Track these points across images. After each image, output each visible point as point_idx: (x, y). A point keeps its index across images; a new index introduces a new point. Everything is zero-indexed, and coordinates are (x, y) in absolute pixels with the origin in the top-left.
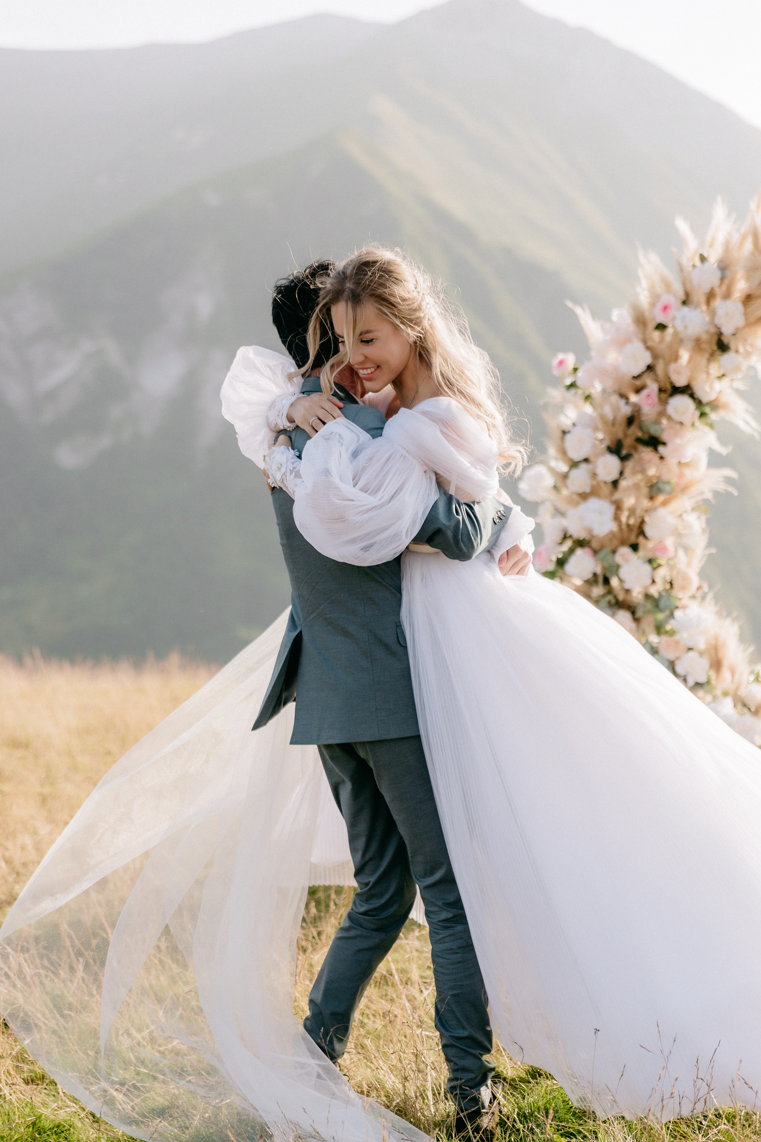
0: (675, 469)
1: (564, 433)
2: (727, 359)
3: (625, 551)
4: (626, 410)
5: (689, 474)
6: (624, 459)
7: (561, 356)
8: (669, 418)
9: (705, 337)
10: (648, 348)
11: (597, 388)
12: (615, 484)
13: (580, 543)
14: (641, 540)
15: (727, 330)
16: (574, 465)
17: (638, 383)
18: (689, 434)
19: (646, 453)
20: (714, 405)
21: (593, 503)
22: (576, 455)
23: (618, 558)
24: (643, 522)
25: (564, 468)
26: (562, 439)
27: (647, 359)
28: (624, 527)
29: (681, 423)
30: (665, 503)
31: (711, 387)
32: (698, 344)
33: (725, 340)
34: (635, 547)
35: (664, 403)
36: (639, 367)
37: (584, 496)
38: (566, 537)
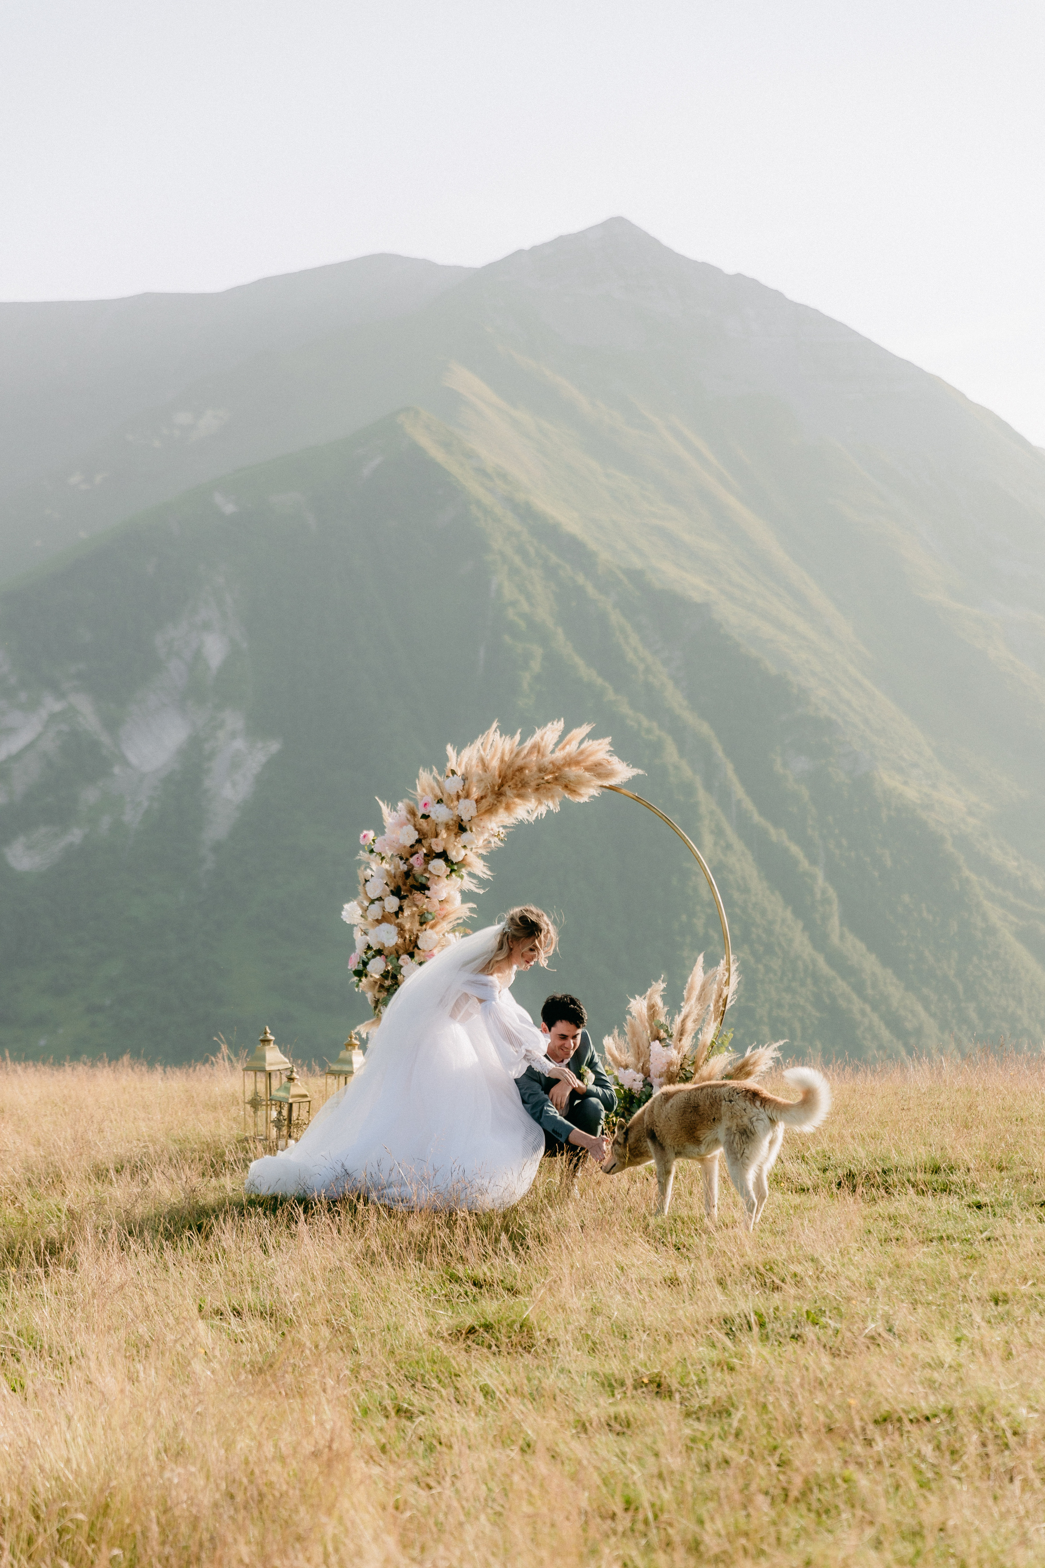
0: (438, 905)
1: (366, 881)
2: (465, 836)
3: (405, 957)
4: (404, 868)
5: (448, 907)
6: (402, 898)
7: (365, 832)
8: (430, 873)
9: (451, 823)
10: (417, 830)
11: (388, 853)
12: (396, 914)
13: (379, 952)
14: (416, 950)
15: (465, 818)
16: (372, 902)
17: (413, 850)
18: (444, 882)
19: (417, 895)
20: (462, 864)
21: (385, 926)
22: (373, 896)
23: (401, 962)
24: (417, 937)
25: (366, 903)
26: (364, 885)
27: (415, 836)
28: (407, 941)
29: (439, 876)
30: (432, 927)
31: (458, 853)
32: (447, 827)
33: (464, 824)
34: (412, 955)
35: (427, 863)
36: (413, 841)
37: (379, 922)
38: (369, 948)
